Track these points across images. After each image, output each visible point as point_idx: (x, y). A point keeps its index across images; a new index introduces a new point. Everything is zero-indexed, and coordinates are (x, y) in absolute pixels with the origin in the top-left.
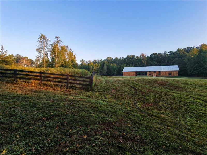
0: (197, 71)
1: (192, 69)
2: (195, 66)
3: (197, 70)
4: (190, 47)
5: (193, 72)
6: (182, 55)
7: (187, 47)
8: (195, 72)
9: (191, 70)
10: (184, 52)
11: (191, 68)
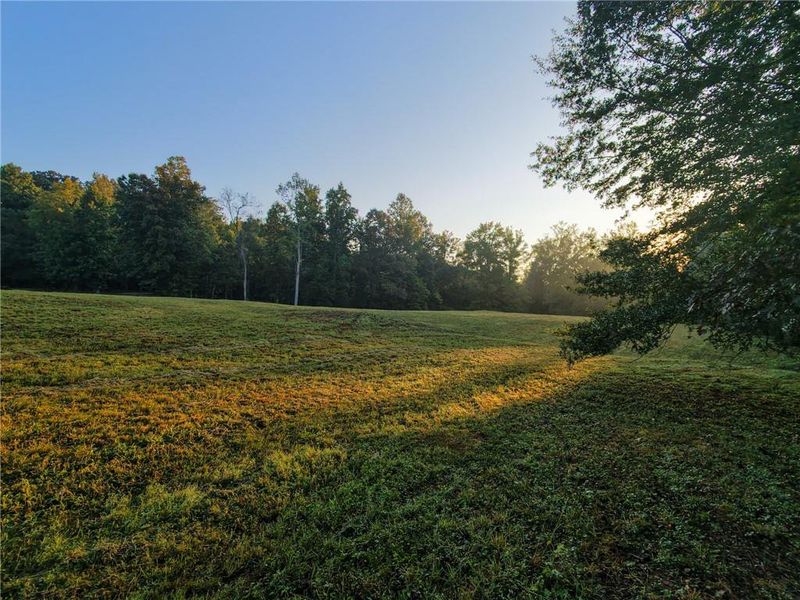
0: (75, 268)
1: (56, 259)
2: (67, 249)
3: (75, 264)
4: (63, 174)
5: (60, 270)
6: (21, 197)
7: (50, 172)
8: (70, 273)
9: (53, 263)
10: (34, 187)
11: (55, 256)
